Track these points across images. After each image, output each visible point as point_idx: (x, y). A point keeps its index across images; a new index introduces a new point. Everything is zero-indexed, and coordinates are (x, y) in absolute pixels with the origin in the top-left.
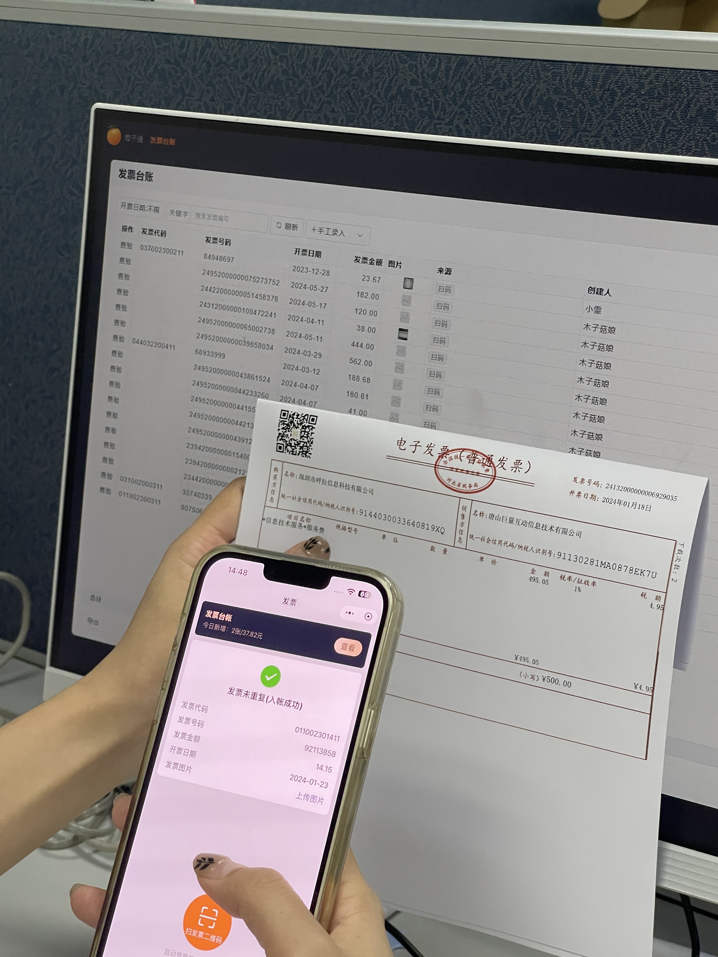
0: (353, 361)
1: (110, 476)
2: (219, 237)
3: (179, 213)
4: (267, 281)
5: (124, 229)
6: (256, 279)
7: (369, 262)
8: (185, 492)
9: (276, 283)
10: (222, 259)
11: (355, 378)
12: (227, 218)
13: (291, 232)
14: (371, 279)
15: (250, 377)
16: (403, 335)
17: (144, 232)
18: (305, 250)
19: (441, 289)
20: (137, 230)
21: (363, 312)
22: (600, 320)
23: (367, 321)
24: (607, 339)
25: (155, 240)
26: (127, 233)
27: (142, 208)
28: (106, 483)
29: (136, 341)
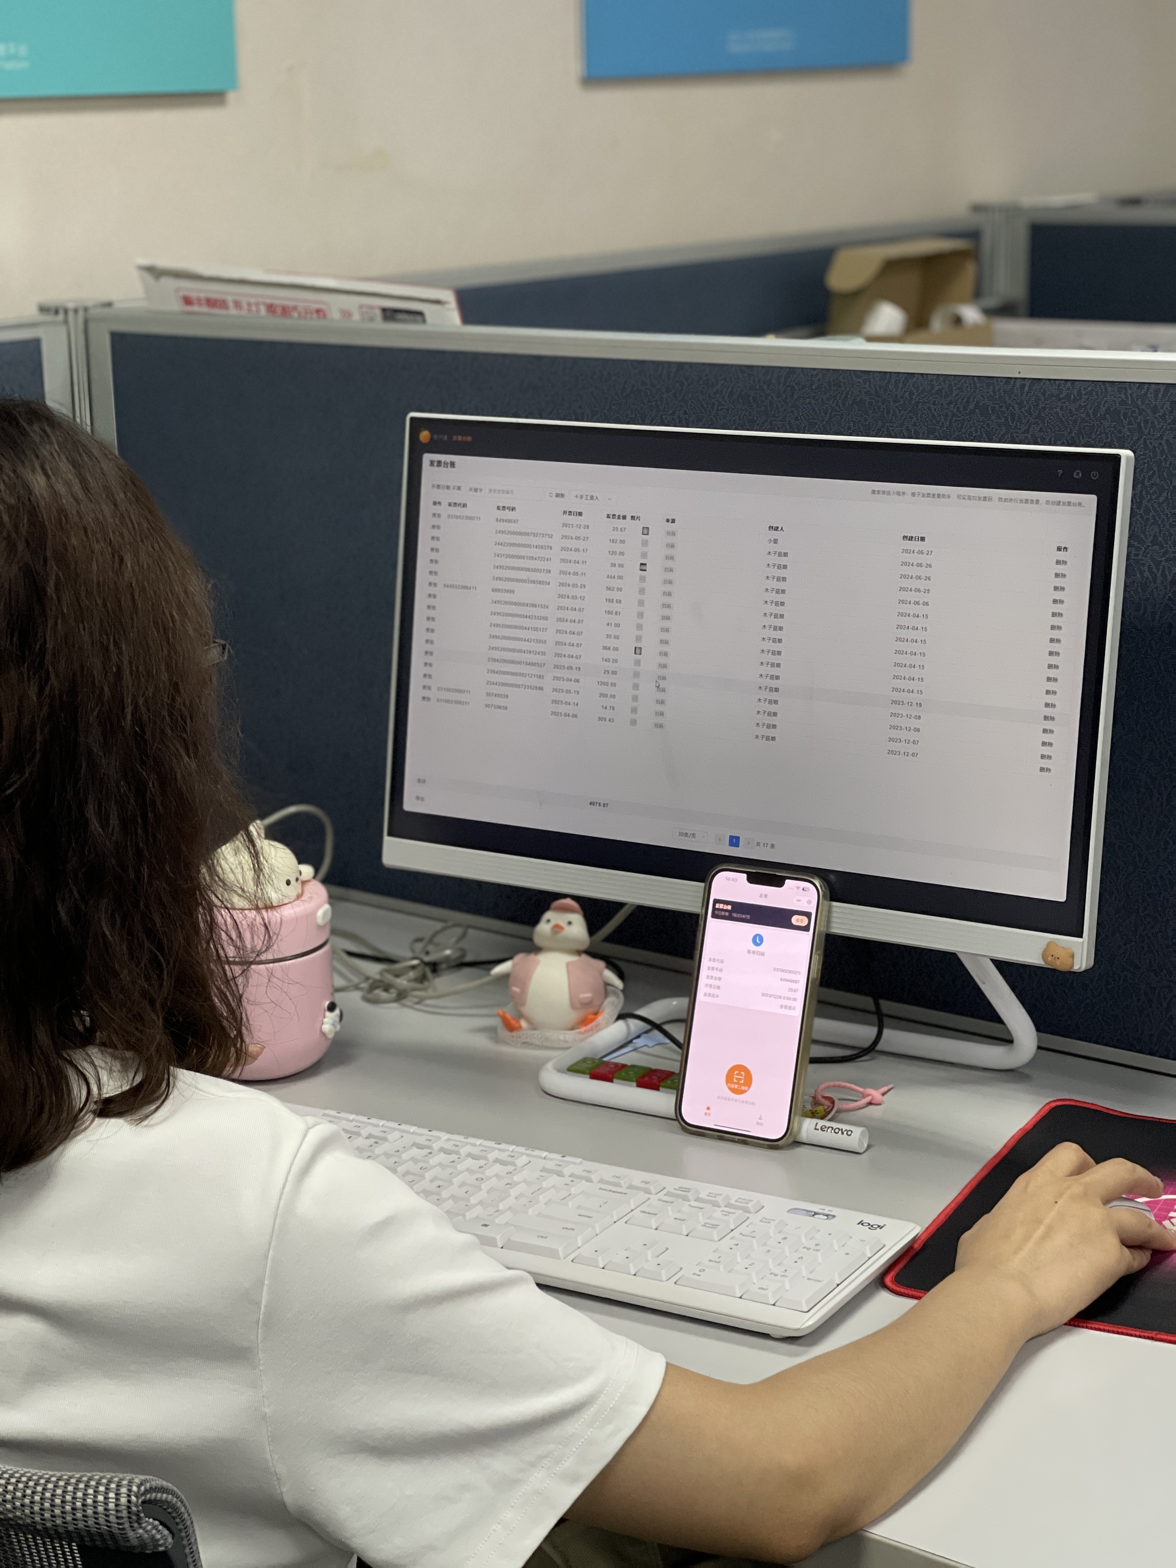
0: (609, 589)
1: (429, 688)
2: (506, 505)
3: (476, 490)
4: (543, 535)
5: (435, 503)
6: (535, 535)
7: (617, 517)
8: (488, 694)
9: (551, 536)
10: (509, 521)
11: (610, 601)
12: (512, 492)
13: (559, 499)
14: (619, 530)
15: (534, 605)
16: (643, 568)
17: (450, 505)
18: (570, 512)
19: (668, 533)
20: (445, 504)
21: (614, 553)
22: (778, 548)
23: (618, 559)
24: (783, 561)
25: (457, 511)
26: (437, 507)
27: (448, 487)
28: (427, 693)
29: (446, 586)
